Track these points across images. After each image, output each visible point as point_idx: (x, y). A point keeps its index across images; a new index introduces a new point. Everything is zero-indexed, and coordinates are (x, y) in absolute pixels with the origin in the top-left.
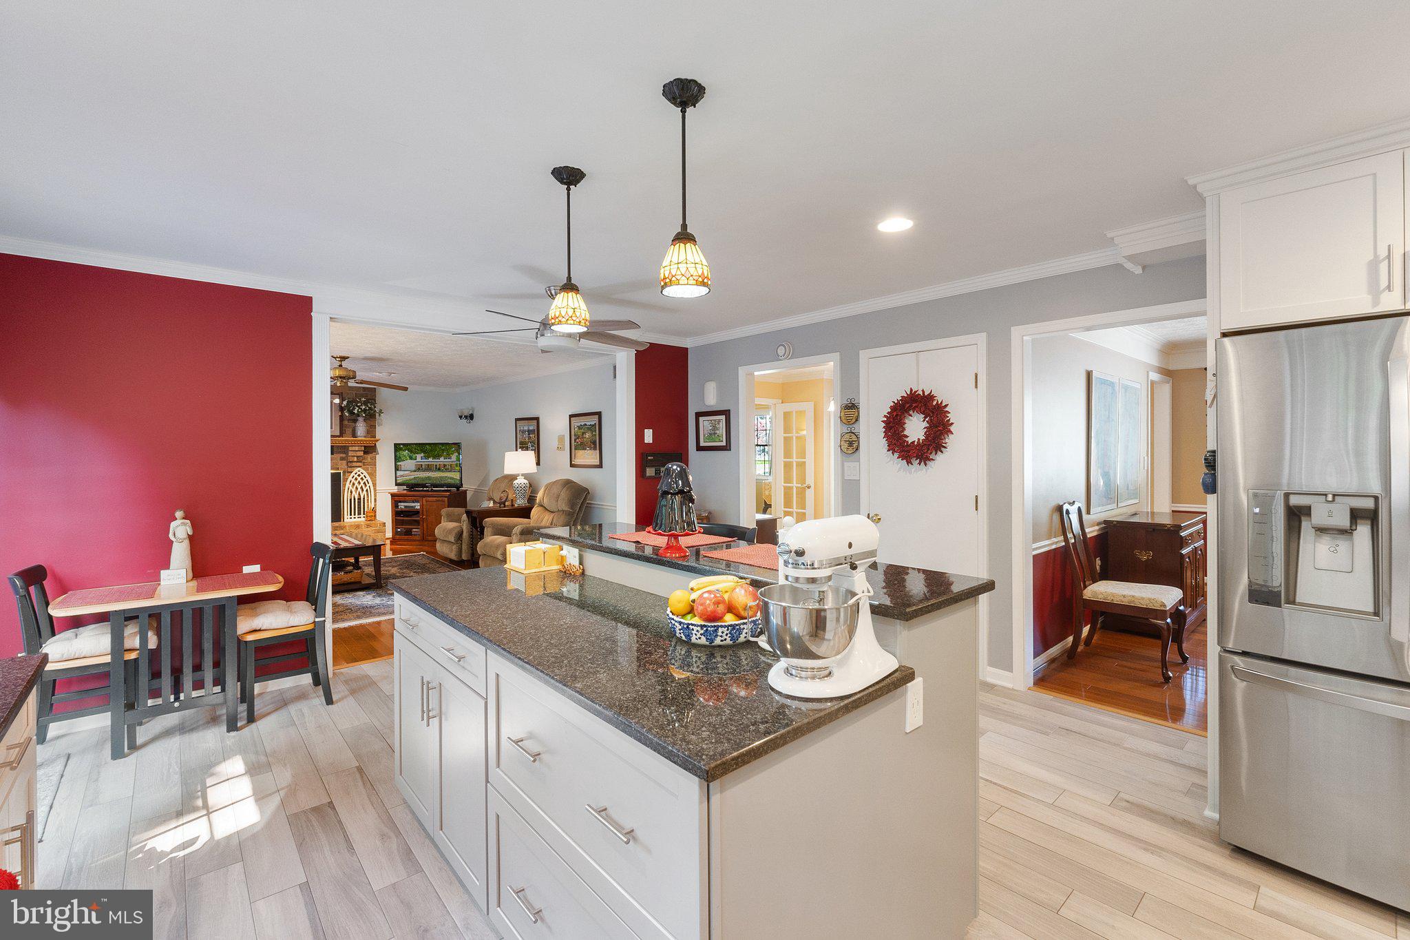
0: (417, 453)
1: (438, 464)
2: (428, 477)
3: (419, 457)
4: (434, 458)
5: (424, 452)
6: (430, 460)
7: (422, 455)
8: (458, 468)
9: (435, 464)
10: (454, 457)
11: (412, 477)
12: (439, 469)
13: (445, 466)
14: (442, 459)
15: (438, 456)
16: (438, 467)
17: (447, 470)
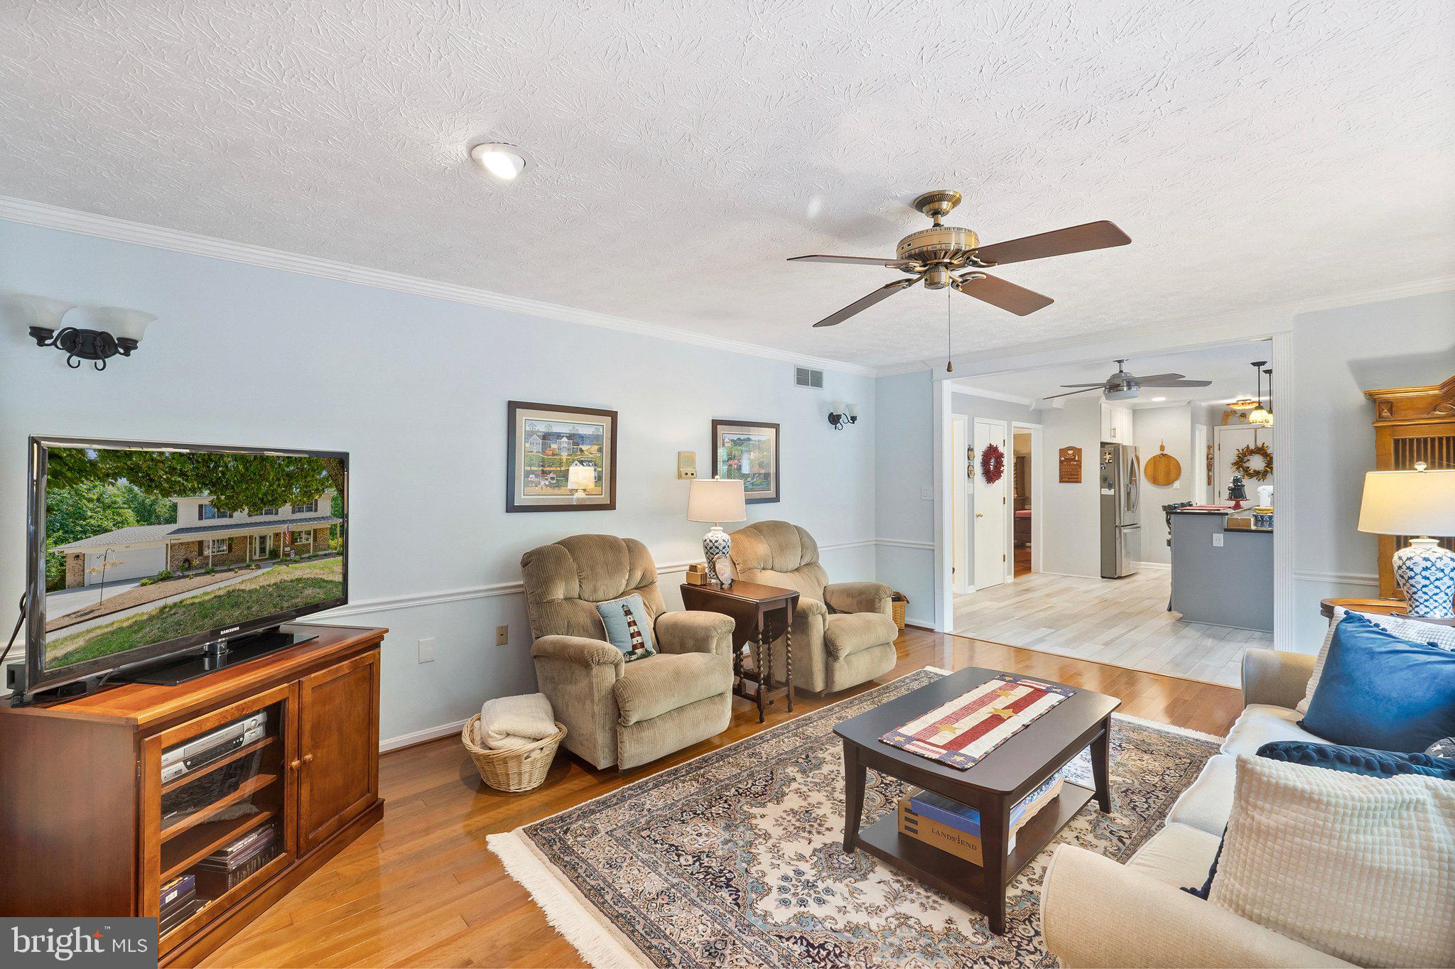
0: (183, 492)
1: (269, 531)
2: (229, 594)
3: (188, 508)
4: (256, 508)
5: (216, 485)
6: (241, 516)
7: (206, 497)
8: (335, 543)
9: (256, 532)
10: (325, 505)
11: (151, 608)
12: (274, 554)
13: (294, 537)
14: (285, 511)
15: (267, 503)
16: (269, 544)
17: (303, 554)
